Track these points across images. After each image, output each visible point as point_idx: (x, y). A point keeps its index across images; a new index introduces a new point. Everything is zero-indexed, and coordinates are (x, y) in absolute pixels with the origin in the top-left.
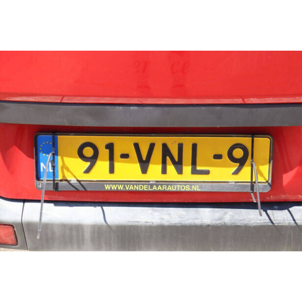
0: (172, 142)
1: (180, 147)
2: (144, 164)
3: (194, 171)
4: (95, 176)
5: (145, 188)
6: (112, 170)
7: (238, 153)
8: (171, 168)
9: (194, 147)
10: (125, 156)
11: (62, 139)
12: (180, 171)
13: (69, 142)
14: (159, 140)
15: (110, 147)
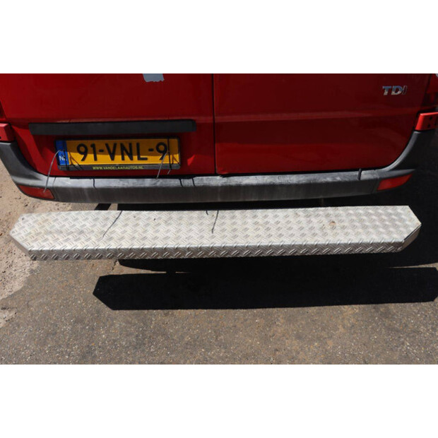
0: (126, 142)
1: (130, 144)
2: (112, 155)
3: (139, 159)
4: (87, 162)
5: (113, 168)
6: (96, 159)
7: (162, 148)
8: (127, 157)
9: (138, 145)
10: (102, 151)
11: (69, 143)
12: (132, 159)
13: (72, 144)
14: (118, 142)
15: (93, 146)
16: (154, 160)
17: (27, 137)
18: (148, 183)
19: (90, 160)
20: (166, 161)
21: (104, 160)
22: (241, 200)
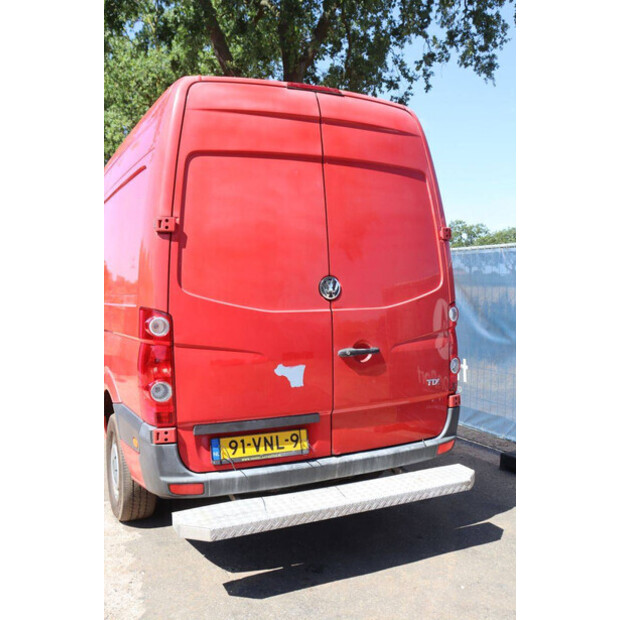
0: (268, 436)
1: (271, 438)
2: (257, 447)
3: (278, 448)
4: (237, 455)
5: (259, 458)
6: (244, 452)
7: (294, 438)
8: (268, 448)
9: (277, 437)
10: (249, 445)
11: (222, 440)
12: (272, 449)
13: (225, 441)
14: (262, 436)
15: (242, 441)
16: (290, 448)
17: (189, 438)
18: (285, 468)
19: (239, 453)
20: (298, 447)
21: (251, 452)
22: (351, 474)
